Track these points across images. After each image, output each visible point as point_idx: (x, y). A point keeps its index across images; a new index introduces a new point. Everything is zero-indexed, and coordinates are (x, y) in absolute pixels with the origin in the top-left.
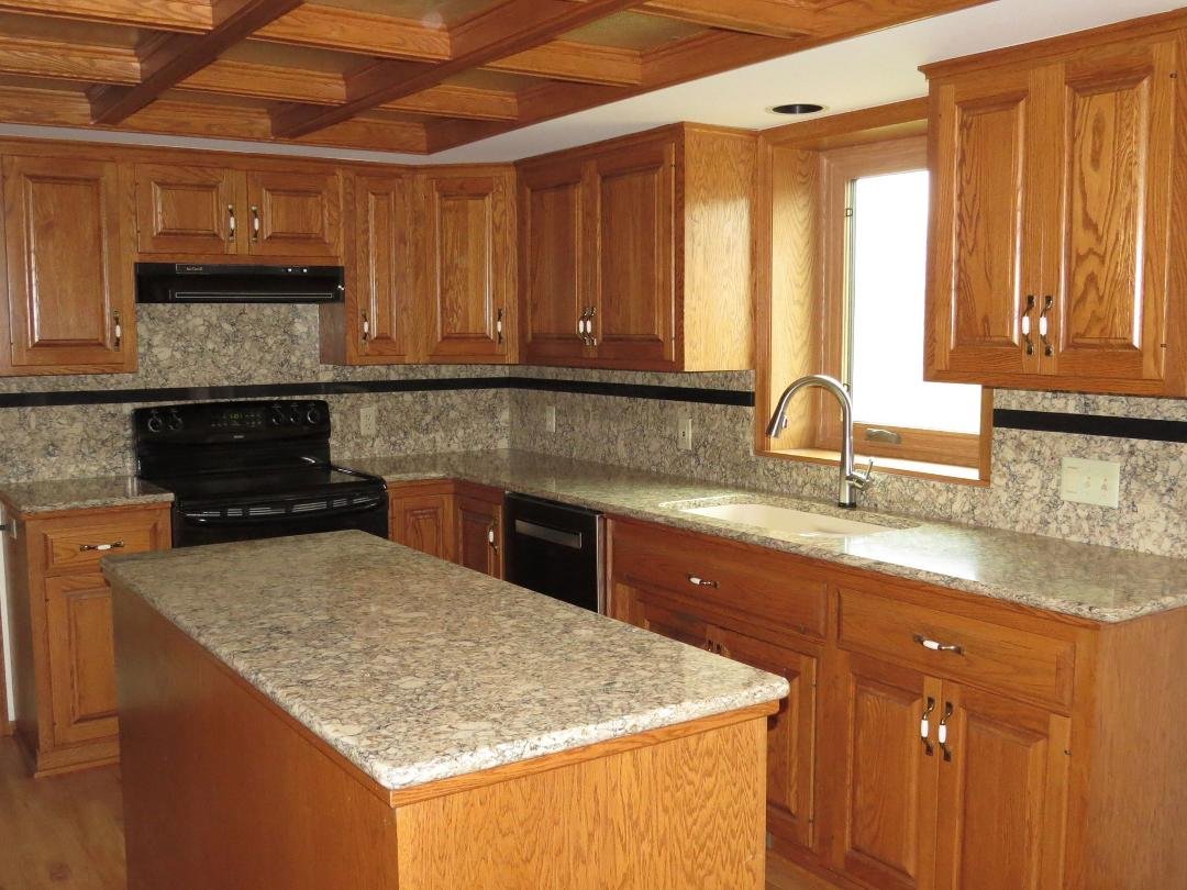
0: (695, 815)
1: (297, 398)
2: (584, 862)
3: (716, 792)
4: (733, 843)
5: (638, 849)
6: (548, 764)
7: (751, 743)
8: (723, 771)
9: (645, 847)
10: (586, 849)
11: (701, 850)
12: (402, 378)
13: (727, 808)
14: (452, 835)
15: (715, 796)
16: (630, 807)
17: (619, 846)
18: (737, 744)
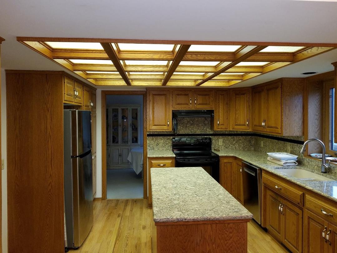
0: (227, 241)
1: (205, 137)
2: (198, 246)
3: (233, 237)
4: (238, 250)
5: (212, 246)
6: (190, 223)
7: (243, 228)
8: (235, 233)
9: (214, 245)
10: (199, 243)
11: (229, 250)
12: (229, 133)
13: (236, 242)
14: (168, 233)
15: (233, 238)
16: (210, 236)
17: (207, 244)
18: (239, 227)
